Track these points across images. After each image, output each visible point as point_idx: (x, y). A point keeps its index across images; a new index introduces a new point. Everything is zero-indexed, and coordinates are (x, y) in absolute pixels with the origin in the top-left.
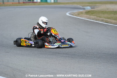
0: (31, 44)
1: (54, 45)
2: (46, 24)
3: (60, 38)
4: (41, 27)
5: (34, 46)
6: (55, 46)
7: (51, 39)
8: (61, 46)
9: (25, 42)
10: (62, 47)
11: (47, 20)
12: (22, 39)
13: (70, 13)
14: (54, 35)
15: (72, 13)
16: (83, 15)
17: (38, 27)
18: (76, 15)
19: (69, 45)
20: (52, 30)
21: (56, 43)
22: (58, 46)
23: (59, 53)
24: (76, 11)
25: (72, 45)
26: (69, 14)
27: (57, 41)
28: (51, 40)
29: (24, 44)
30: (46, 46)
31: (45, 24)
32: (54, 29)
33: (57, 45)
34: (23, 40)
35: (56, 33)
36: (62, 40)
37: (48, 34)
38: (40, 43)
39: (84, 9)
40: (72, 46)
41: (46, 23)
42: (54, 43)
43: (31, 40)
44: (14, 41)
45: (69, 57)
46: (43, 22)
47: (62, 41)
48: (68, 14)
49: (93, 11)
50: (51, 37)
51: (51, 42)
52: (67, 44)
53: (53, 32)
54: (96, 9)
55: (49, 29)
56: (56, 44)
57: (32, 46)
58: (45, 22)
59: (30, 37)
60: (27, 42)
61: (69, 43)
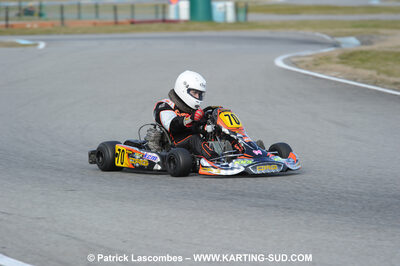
1: (230, 165)
2: (200, 98)
3: (249, 143)
4: (182, 107)
5: (159, 168)
6: (232, 169)
7: (217, 146)
8: (254, 168)
9: (129, 155)
10: (258, 172)
11: (202, 85)
12: (118, 147)
13: (288, 59)
14: (228, 132)
15: (294, 60)
16: (333, 66)
17: (172, 105)
18: (307, 67)
19: (279, 166)
20: (223, 114)
21: (235, 158)
22: (242, 169)
23: (243, 195)
24: (308, 52)
25: (289, 166)
26: (286, 61)
27: (238, 152)
28: (218, 150)
29: (127, 163)
30: (201, 171)
31: (197, 96)
32: (229, 113)
33: (238, 165)
34: (122, 149)
35: (235, 125)
36: (256, 149)
37: (209, 128)
38: (182, 158)
39: (336, 45)
40: (289, 169)
41: (199, 94)
42: (230, 160)
43: (149, 149)
44: (92, 153)
45: (276, 206)
46: (189, 90)
47: (256, 153)
48: (279, 63)
49: (367, 52)
50: (215, 139)
51: (217, 155)
52: (273, 163)
53: (225, 123)
54: (375, 47)
55: (211, 113)
56: (236, 163)
57: (155, 168)
58: (196, 91)
59: (143, 139)
60: (137, 156)
61: (278, 159)
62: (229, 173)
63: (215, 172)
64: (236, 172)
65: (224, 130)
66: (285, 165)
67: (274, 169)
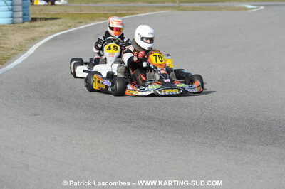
0: (107, 87)
1: (146, 89)
3: (163, 74)
5: (110, 90)
8: (160, 91)
9: (98, 81)
10: (163, 93)
11: (150, 34)
17: (132, 49)
19: (179, 90)
20: (152, 55)
21: (151, 84)
22: (152, 92)
29: (97, 87)
30: (127, 92)
32: (157, 55)
33: (151, 89)
35: (159, 62)
36: (166, 78)
42: (148, 85)
46: (142, 38)
47: (165, 81)
56: (150, 87)
57: (108, 90)
60: (101, 81)
62: (144, 94)
63: (134, 93)
64: (148, 93)
65: (151, 65)
66: (184, 89)
67: (175, 91)
